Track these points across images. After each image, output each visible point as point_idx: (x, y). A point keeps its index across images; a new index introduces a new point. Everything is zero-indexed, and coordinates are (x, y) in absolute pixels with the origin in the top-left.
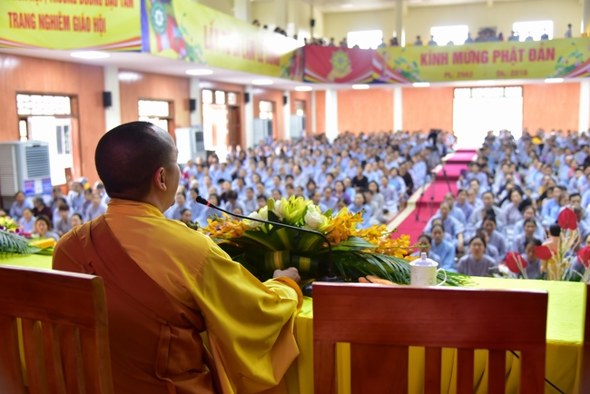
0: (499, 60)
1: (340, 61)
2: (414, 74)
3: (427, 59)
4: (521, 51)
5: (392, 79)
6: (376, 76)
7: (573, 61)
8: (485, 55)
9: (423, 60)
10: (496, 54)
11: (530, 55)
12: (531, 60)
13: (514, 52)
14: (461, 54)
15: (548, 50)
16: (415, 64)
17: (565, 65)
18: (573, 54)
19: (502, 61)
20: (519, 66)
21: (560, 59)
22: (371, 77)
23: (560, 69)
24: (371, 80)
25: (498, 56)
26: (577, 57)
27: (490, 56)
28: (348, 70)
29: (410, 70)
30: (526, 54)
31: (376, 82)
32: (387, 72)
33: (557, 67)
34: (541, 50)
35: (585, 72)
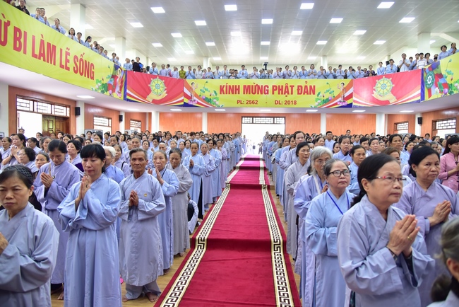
0: (276, 92)
1: (157, 87)
2: (215, 100)
3: (225, 89)
4: (292, 87)
5: (198, 103)
6: (186, 101)
7: (327, 96)
8: (266, 88)
9: (222, 90)
10: (274, 88)
11: (298, 90)
12: (298, 93)
13: (287, 87)
14: (249, 86)
15: (311, 87)
16: (215, 92)
17: (323, 98)
18: (328, 91)
19: (279, 94)
20: (290, 97)
21: (319, 94)
22: (182, 100)
23: (319, 101)
24: (182, 103)
25: (276, 90)
26: (330, 93)
27: (270, 89)
28: (164, 94)
29: (211, 97)
30: (295, 89)
31: (186, 105)
32: (195, 98)
33: (317, 100)
34: (306, 87)
35: (336, 104)
